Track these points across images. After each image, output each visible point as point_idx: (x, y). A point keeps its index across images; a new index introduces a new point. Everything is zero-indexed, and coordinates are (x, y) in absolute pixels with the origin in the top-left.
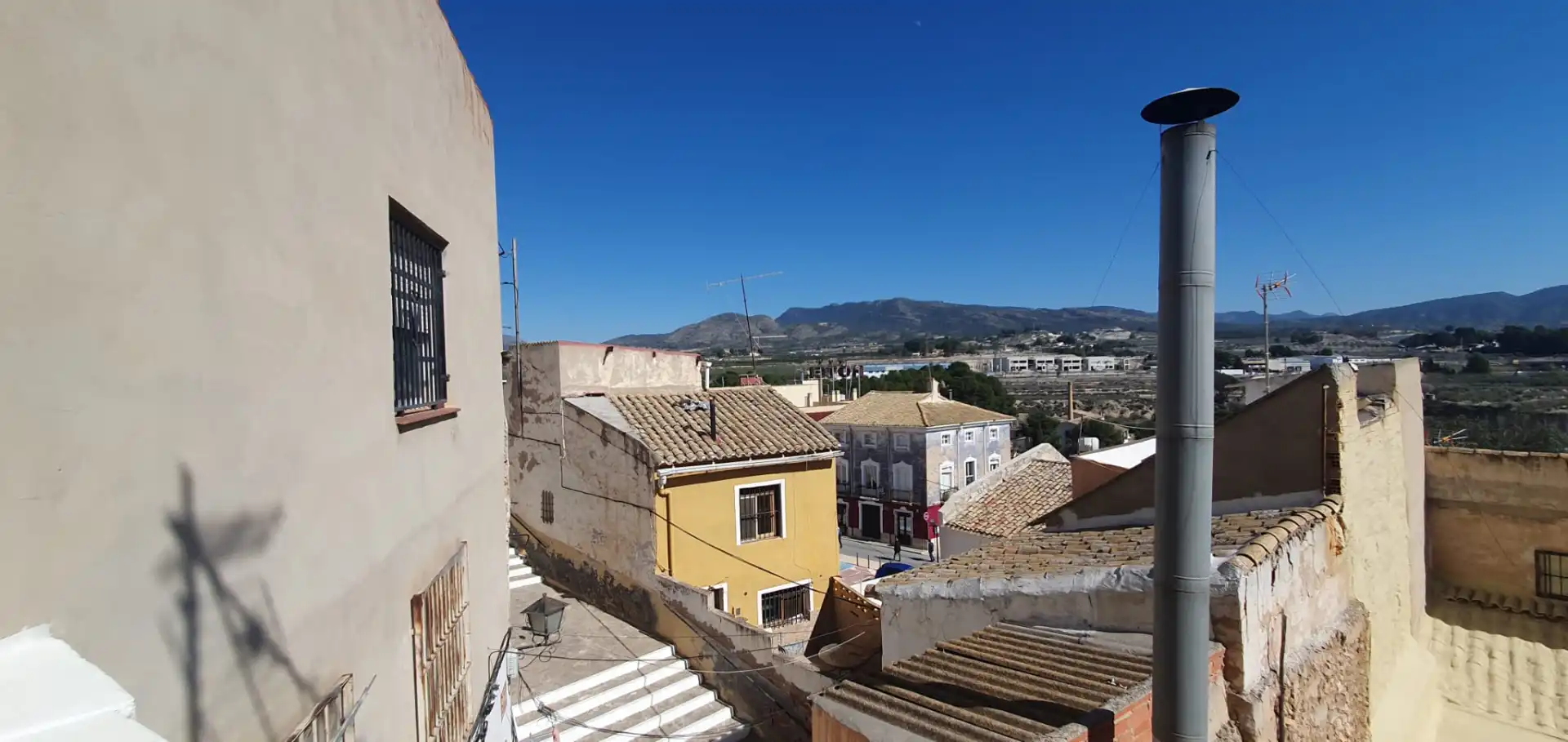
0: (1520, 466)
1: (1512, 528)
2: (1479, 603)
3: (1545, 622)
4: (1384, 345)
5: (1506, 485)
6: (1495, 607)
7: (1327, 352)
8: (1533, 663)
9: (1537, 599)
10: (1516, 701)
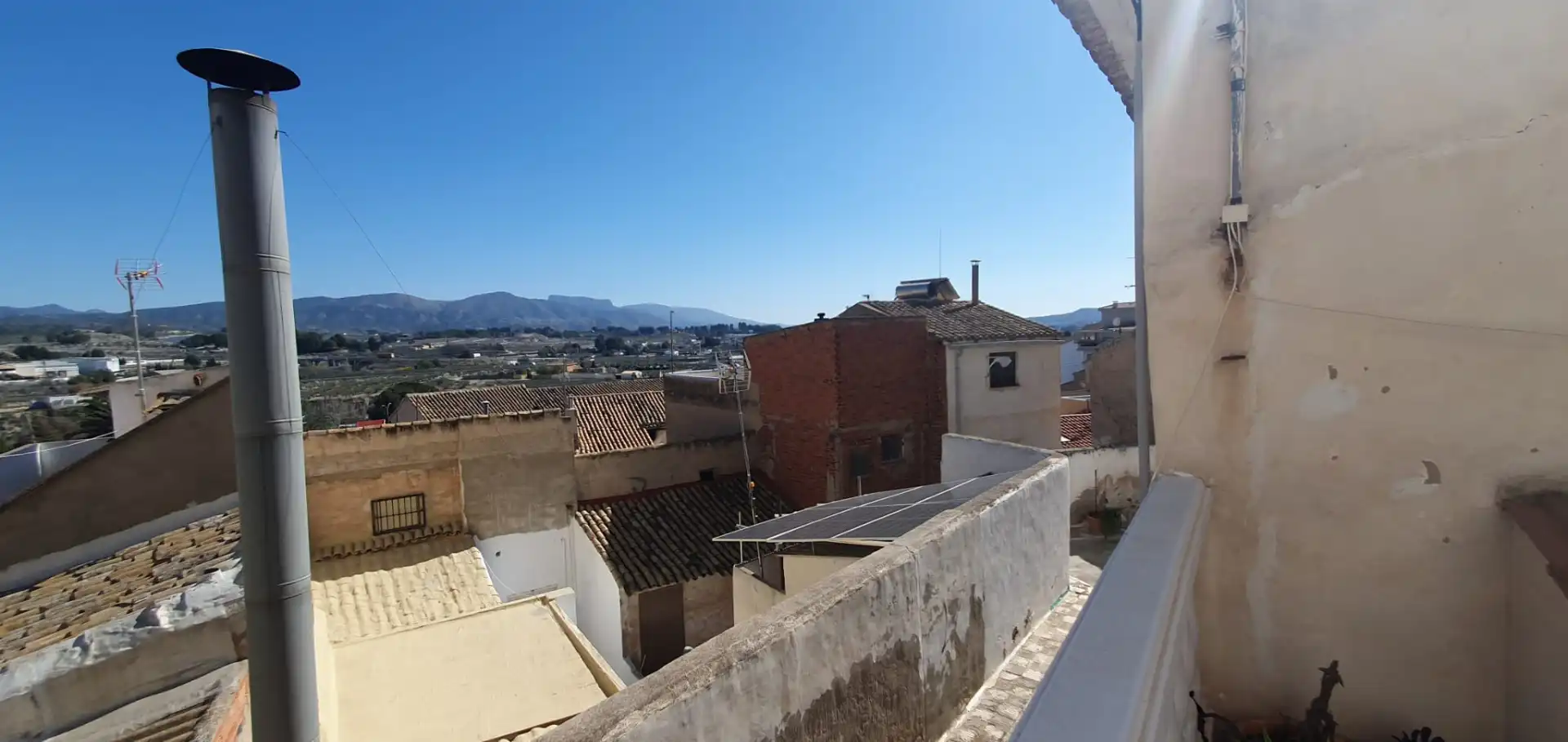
0: (358, 438)
1: (355, 488)
2: (339, 556)
3: (381, 552)
4: (164, 346)
5: (348, 455)
6: (349, 554)
7: (97, 353)
8: (380, 586)
9: (374, 538)
10: (375, 619)
